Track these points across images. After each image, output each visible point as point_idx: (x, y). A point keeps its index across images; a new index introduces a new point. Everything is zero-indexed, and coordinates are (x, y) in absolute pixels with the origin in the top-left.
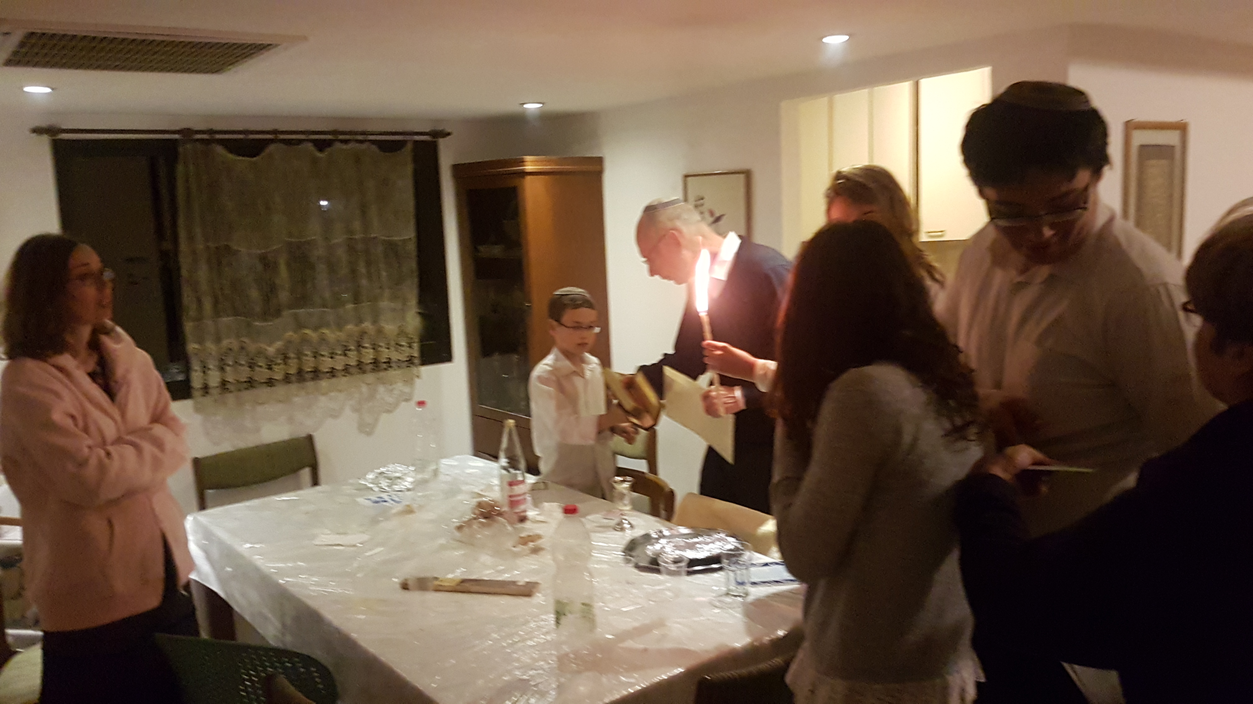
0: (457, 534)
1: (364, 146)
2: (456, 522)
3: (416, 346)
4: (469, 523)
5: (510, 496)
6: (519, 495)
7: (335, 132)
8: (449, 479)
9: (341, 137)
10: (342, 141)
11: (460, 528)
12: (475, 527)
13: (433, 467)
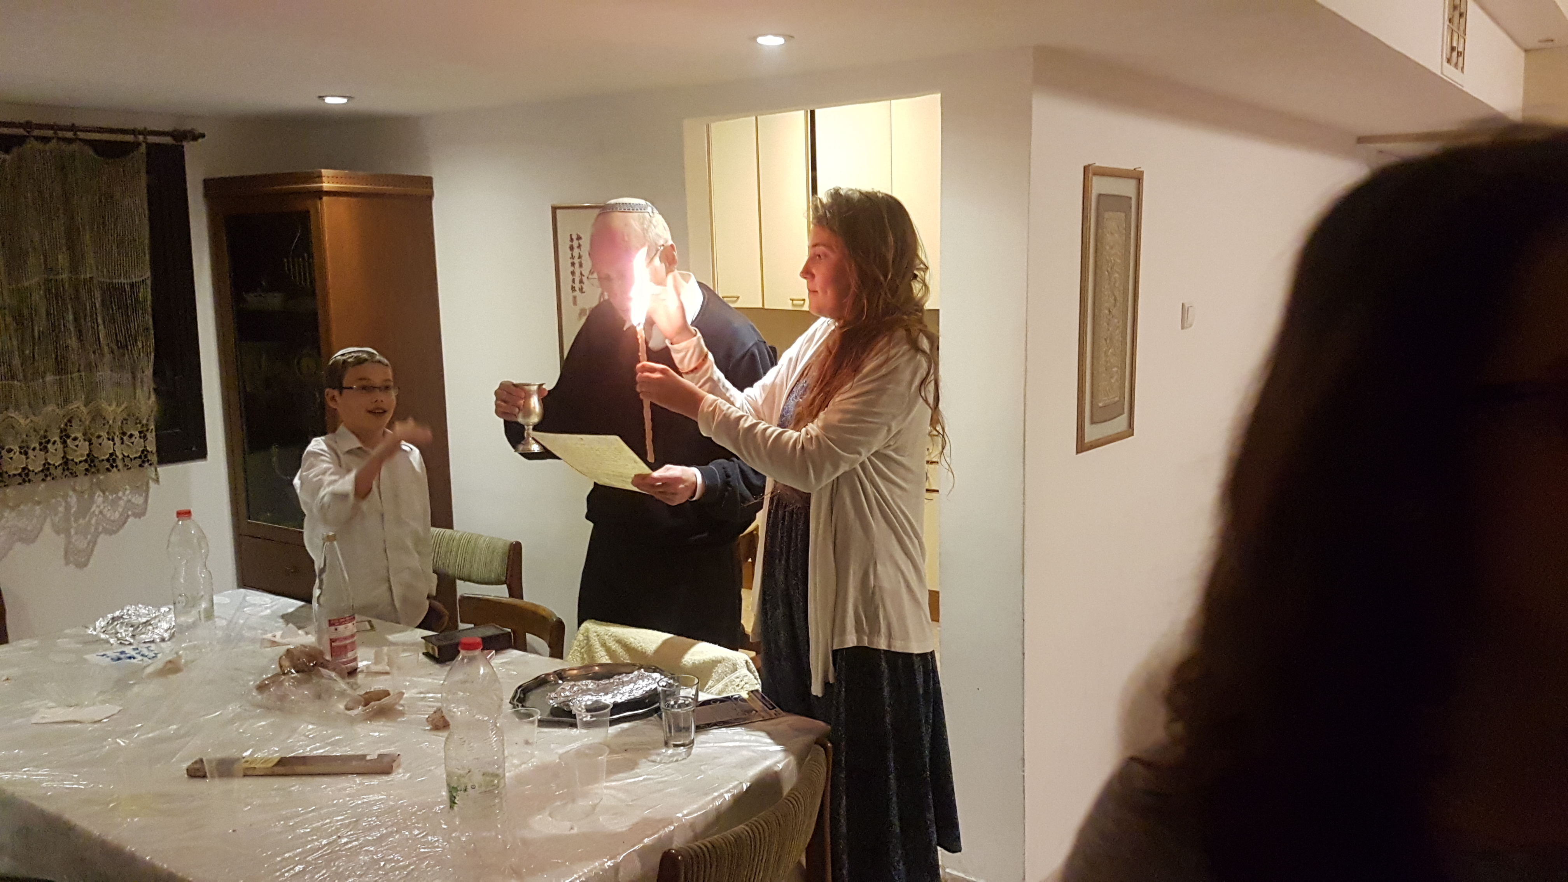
0: (260, 697)
1: (75, 147)
2: (253, 679)
3: (151, 437)
4: (274, 681)
5: (333, 640)
6: (345, 638)
7: (28, 125)
8: (231, 624)
9: (36, 132)
10: (37, 138)
11: (261, 688)
12: (286, 685)
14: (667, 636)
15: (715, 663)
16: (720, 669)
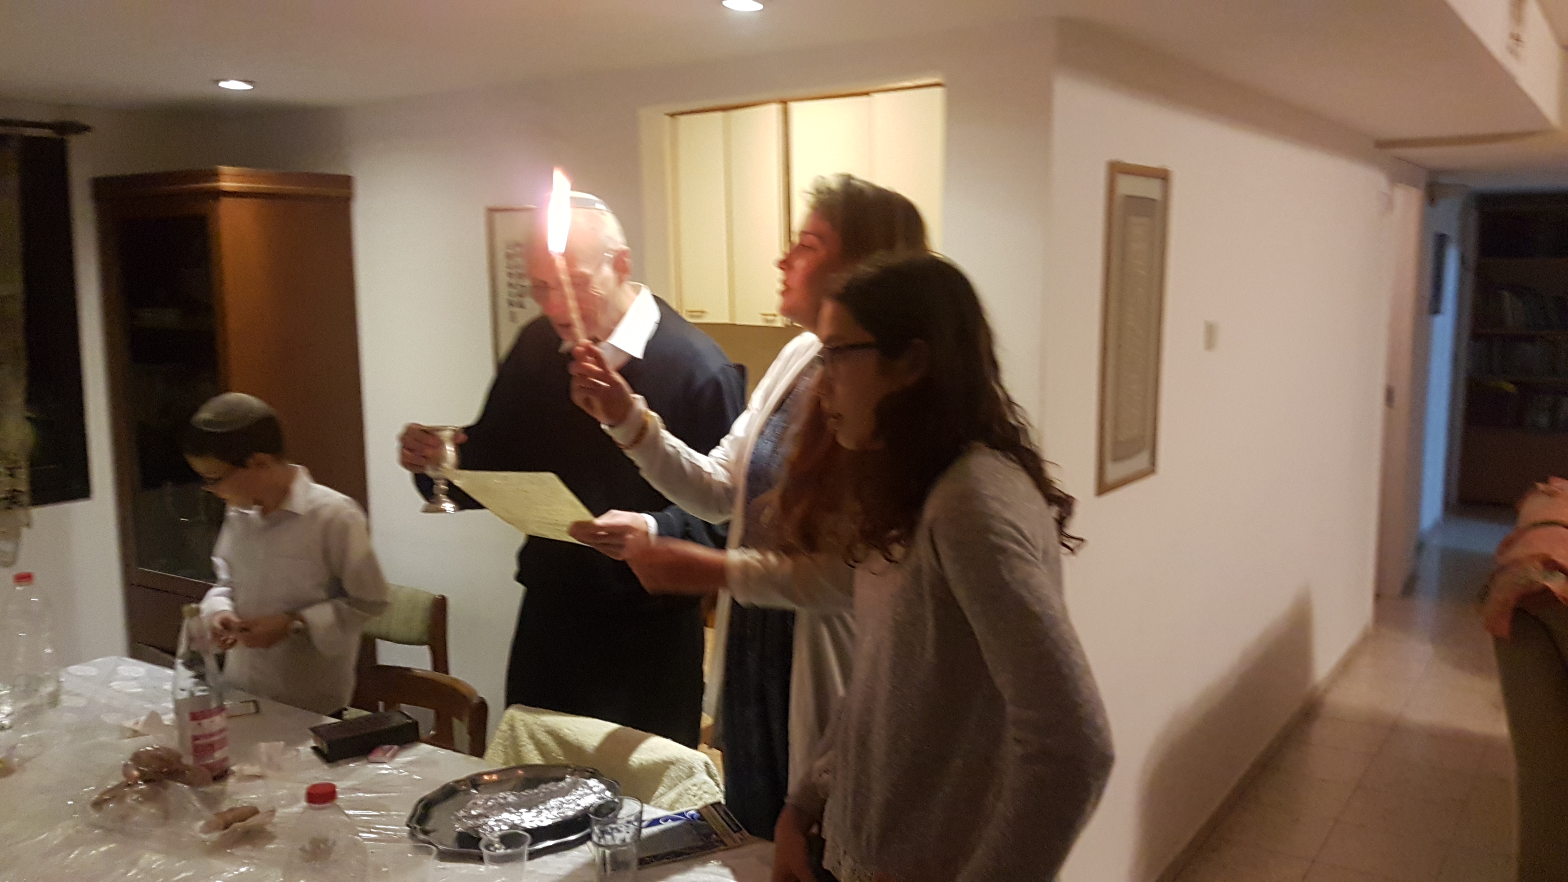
0: (95, 816)
2: (91, 791)
3: (22, 473)
4: (115, 794)
5: (195, 738)
6: (212, 735)
8: (81, 702)
11: (98, 804)
12: (129, 800)
13: (49, 688)
14: (612, 726)
15: (666, 765)
16: (673, 772)
